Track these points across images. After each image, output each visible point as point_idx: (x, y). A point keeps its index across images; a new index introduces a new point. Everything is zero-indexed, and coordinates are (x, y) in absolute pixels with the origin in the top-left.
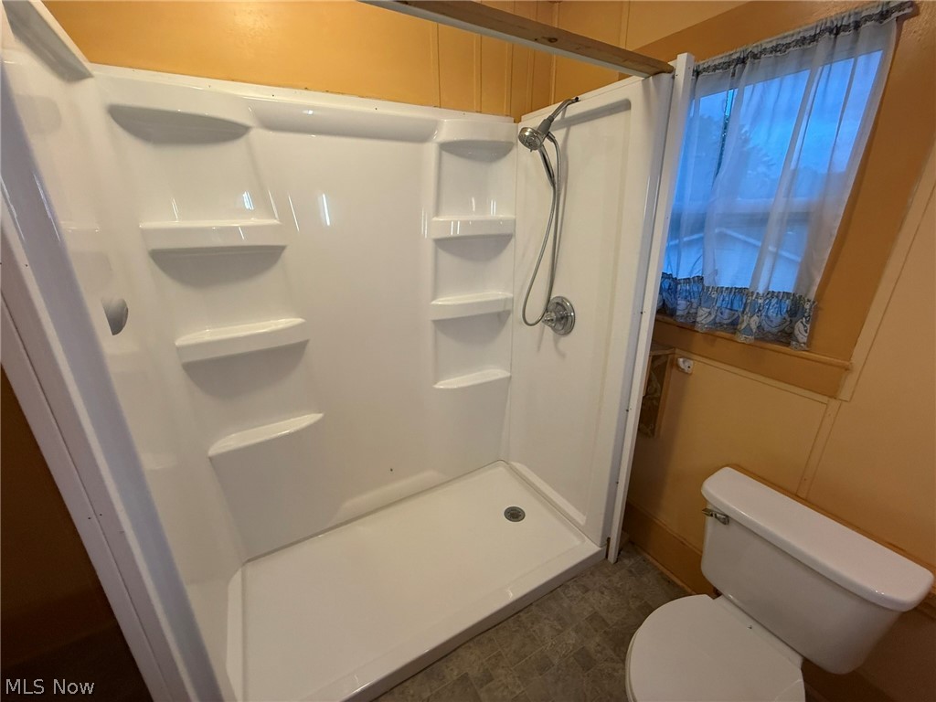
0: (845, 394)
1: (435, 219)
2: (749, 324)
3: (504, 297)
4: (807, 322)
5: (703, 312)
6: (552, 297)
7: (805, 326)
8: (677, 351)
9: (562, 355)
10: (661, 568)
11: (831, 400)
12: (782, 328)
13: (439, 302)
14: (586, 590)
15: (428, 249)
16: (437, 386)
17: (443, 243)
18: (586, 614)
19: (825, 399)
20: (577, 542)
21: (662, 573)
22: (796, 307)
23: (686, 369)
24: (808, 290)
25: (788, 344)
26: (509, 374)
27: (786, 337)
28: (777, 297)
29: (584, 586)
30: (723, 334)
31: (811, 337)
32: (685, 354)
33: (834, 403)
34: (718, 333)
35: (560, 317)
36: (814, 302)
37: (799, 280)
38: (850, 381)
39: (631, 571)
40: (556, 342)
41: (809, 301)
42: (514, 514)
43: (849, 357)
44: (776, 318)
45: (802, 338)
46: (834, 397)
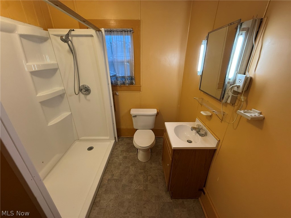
0: (141, 91)
1: (27, 64)
2: (127, 82)
3: (62, 89)
4: (134, 80)
5: (118, 82)
6: (80, 85)
8: (115, 91)
9: (89, 100)
13: (40, 94)
14: (117, 149)
15: (29, 76)
16: (48, 125)
17: (33, 73)
18: (120, 152)
19: (139, 92)
20: (109, 143)
21: (126, 137)
22: (132, 78)
23: (118, 94)
24: (133, 75)
25: (132, 85)
26: (71, 113)
27: (132, 83)
28: (129, 77)
29: (116, 149)
30: (123, 85)
32: (117, 91)
33: (141, 92)
34: (122, 85)
35: (86, 90)
36: (134, 77)
37: (131, 73)
38: (141, 87)
39: (121, 141)
40: (86, 98)
42: (90, 149)
43: (140, 84)
44: (129, 81)
45: (134, 83)
46: (140, 91)
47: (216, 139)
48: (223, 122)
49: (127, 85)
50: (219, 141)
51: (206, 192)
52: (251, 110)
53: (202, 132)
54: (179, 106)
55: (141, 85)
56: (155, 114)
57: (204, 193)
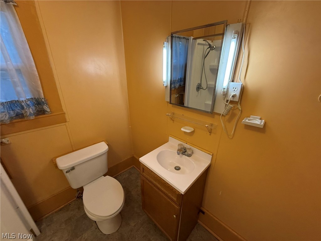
0: (68, 120)
2: (30, 112)
4: (46, 105)
5: (2, 115)
7: (47, 107)
10: (53, 212)
11: (66, 123)
12: (37, 110)
19: (64, 124)
21: (56, 212)
22: (38, 103)
23: (7, 142)
25: (45, 114)
27: (41, 112)
28: (29, 100)
31: (50, 109)
33: (67, 124)
34: (14, 121)
36: (45, 99)
38: (66, 116)
39: (48, 225)
41: (43, 98)
43: (62, 110)
44: (34, 108)
45: (48, 110)
46: (66, 122)
47: (209, 154)
48: (212, 134)
49: (32, 117)
50: (212, 155)
51: (205, 210)
52: (249, 117)
53: (189, 152)
54: (130, 127)
55: (65, 110)
56: (106, 150)
57: (203, 213)
